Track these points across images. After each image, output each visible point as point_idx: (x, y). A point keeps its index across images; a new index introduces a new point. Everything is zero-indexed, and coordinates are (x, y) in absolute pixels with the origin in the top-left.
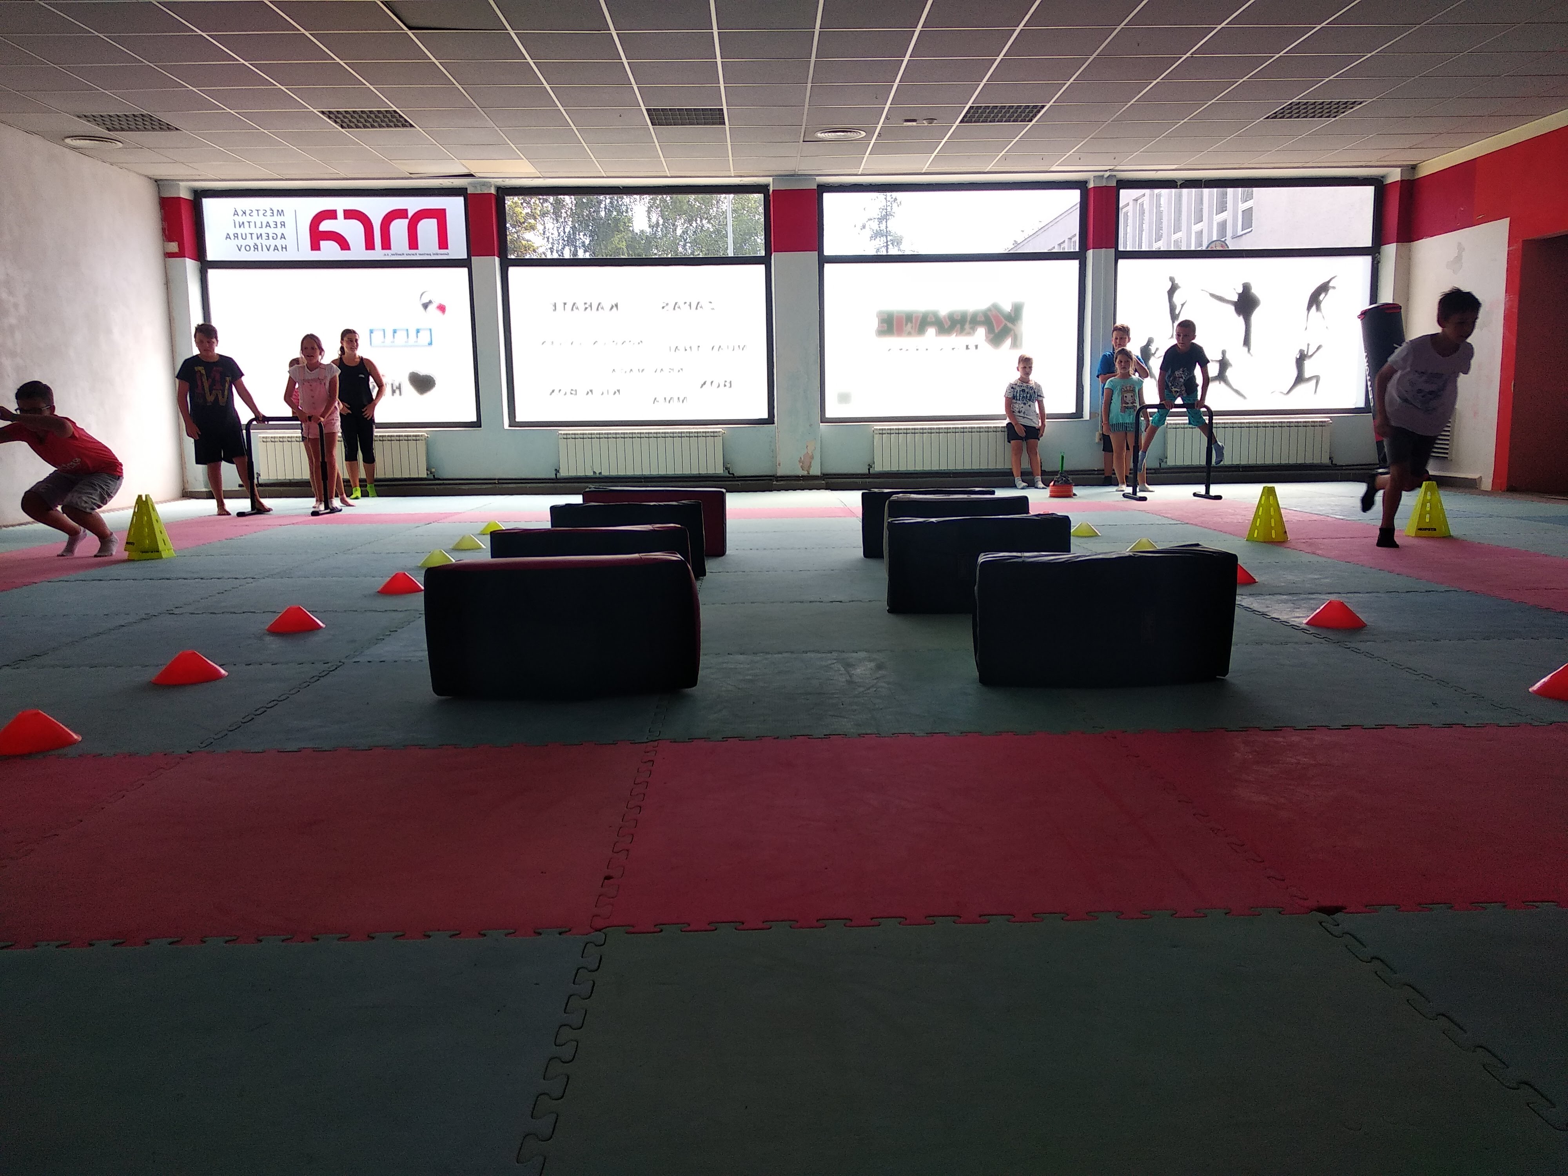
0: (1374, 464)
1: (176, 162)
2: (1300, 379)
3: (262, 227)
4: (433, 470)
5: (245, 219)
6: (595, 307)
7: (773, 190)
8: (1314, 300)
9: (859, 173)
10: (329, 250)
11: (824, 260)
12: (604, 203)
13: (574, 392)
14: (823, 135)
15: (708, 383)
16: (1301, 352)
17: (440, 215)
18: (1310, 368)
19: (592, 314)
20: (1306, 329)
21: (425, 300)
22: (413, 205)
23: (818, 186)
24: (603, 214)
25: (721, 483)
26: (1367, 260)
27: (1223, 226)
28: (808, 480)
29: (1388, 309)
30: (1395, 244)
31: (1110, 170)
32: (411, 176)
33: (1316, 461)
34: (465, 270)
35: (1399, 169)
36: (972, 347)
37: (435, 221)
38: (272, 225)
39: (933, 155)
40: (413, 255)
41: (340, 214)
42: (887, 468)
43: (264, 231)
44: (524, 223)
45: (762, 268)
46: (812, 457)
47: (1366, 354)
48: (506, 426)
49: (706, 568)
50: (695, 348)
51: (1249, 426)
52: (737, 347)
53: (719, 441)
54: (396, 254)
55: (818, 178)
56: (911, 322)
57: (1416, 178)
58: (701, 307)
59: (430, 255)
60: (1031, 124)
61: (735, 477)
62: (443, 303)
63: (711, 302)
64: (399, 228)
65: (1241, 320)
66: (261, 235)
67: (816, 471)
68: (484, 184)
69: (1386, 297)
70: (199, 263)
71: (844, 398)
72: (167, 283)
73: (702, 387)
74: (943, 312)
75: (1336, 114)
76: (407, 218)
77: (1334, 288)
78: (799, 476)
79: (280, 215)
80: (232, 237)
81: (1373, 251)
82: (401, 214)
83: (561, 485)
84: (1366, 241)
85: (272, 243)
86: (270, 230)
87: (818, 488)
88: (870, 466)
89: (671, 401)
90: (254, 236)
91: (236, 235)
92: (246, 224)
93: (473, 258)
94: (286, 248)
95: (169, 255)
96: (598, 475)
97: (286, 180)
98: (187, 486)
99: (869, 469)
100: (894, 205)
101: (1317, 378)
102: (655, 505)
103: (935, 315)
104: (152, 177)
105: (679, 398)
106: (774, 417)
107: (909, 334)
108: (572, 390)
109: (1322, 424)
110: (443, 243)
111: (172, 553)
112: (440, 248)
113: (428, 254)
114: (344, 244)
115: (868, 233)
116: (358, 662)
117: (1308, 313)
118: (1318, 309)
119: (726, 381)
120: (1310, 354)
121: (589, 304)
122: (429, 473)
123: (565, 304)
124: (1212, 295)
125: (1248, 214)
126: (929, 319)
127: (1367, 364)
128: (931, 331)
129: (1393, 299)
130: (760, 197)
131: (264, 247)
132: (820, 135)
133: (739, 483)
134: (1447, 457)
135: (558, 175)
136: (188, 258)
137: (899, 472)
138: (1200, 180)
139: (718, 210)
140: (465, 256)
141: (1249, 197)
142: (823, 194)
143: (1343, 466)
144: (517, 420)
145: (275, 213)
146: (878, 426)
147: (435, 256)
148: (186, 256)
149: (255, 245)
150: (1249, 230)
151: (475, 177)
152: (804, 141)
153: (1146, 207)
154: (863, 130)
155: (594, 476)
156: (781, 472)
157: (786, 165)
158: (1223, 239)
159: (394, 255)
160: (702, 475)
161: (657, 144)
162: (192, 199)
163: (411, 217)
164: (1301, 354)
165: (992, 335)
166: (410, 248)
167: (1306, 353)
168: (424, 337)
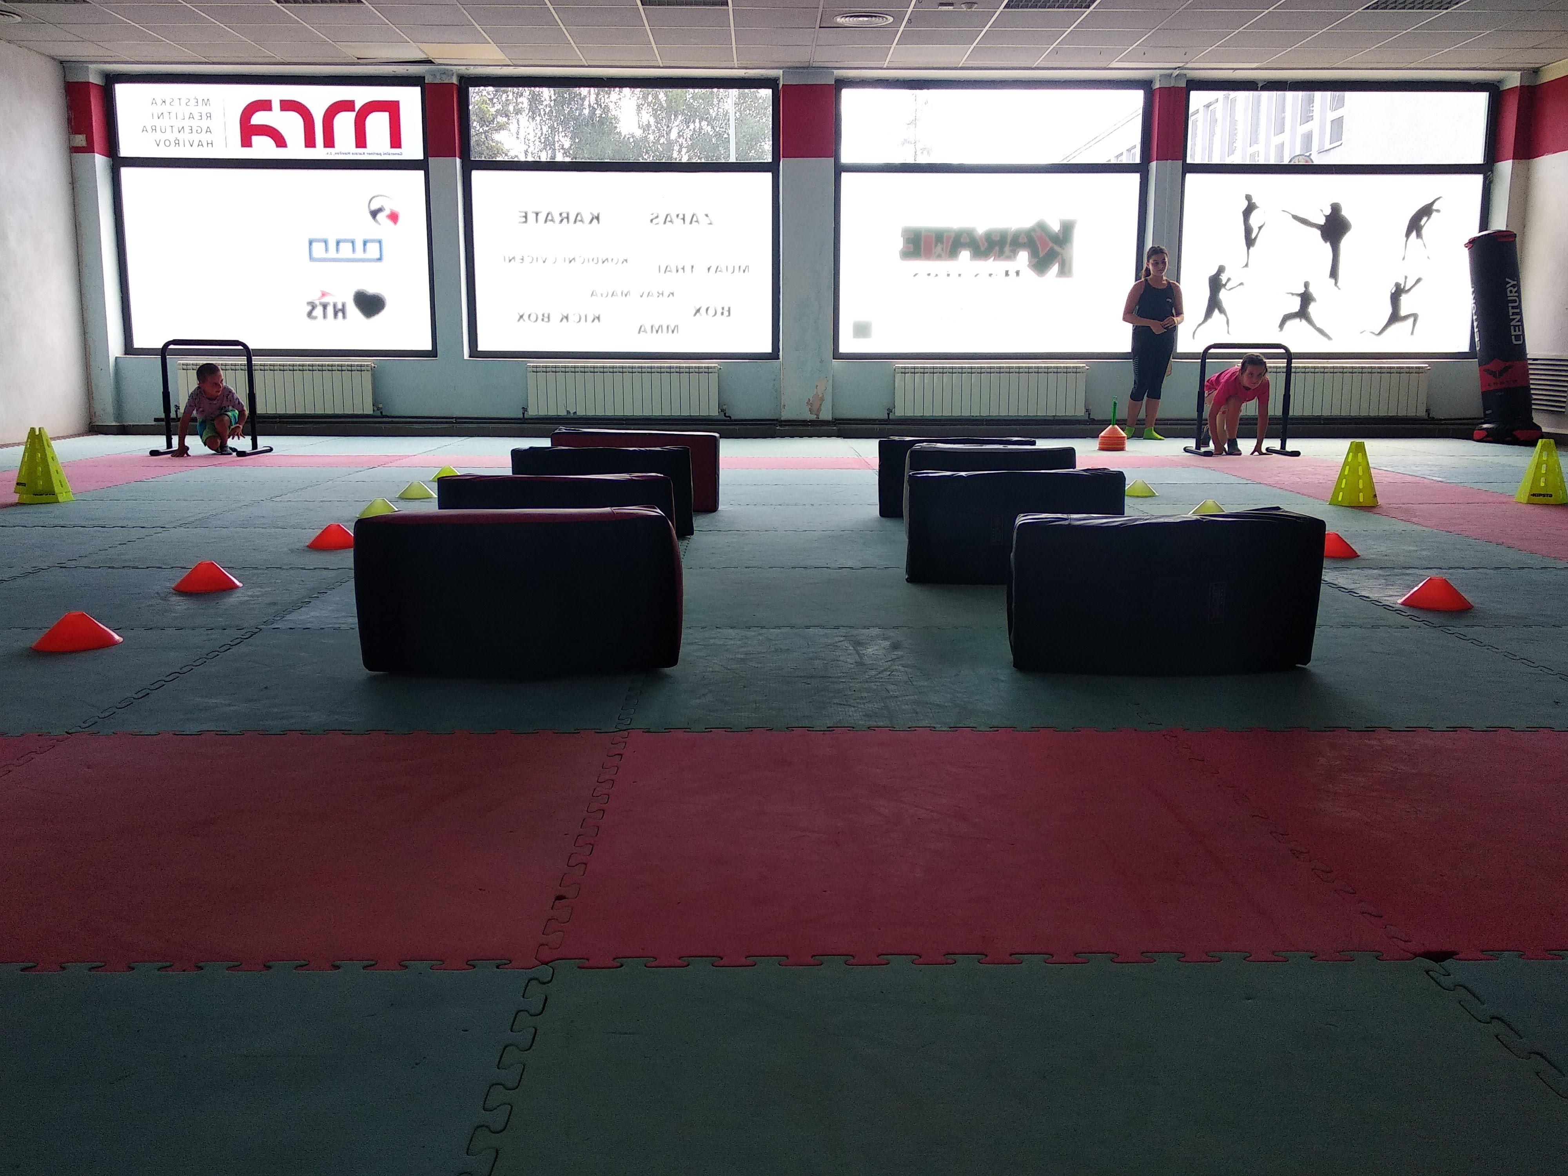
0: (1478, 419)
1: (84, 41)
2: (1395, 317)
3: (184, 119)
4: (380, 406)
5: (165, 109)
6: (572, 219)
7: (783, 85)
8: (1415, 225)
9: (885, 66)
10: (263, 147)
11: (840, 169)
12: (587, 99)
13: (546, 318)
14: (843, 19)
15: (703, 311)
16: (1397, 285)
17: (392, 108)
19: (568, 228)
20: (1404, 259)
21: (374, 207)
22: (362, 95)
23: (835, 80)
24: (586, 112)
25: (715, 427)
26: (1478, 179)
27: (1308, 138)
28: (817, 425)
29: (1506, 236)
30: (1511, 161)
31: (1179, 67)
32: (359, 61)
33: (1411, 413)
34: (421, 173)
35: (1519, 73)
36: (1012, 273)
37: (386, 115)
38: (197, 116)
39: (972, 47)
40: (361, 154)
41: (276, 105)
42: (909, 413)
43: (187, 123)
44: (493, 121)
45: (768, 176)
46: (822, 399)
47: (1473, 289)
48: (466, 356)
49: (694, 526)
50: (688, 269)
51: (1334, 371)
52: (737, 269)
53: (714, 377)
54: (340, 154)
55: (836, 72)
56: (942, 243)
57: (1541, 83)
58: (697, 221)
59: (380, 154)
60: (1088, 11)
61: (731, 421)
63: (707, 216)
64: (344, 123)
65: (1327, 247)
66: (183, 127)
67: (826, 414)
68: (444, 73)
69: (1499, 223)
70: (111, 159)
71: (862, 330)
72: (73, 183)
73: (695, 314)
74: (980, 231)
75: (1448, 6)
76: (354, 110)
77: (1438, 211)
78: (806, 421)
79: (206, 105)
80: (150, 130)
81: (1486, 169)
82: (347, 105)
83: (530, 426)
84: (1478, 158)
85: (196, 137)
86: (195, 123)
87: (829, 435)
88: (890, 411)
89: (660, 331)
90: (176, 130)
91: (154, 128)
92: (166, 115)
93: (430, 158)
94: (212, 144)
95: (75, 150)
96: (572, 415)
97: (214, 63)
98: (95, 419)
99: (888, 414)
101: (1415, 316)
103: (970, 234)
104: (55, 57)
105: (668, 327)
106: (779, 352)
107: (939, 257)
108: (544, 315)
109: (1419, 371)
110: (396, 141)
111: (71, 497)
112: (392, 147)
113: (378, 154)
114: (280, 141)
116: (279, 628)
117: (1407, 241)
118: (1419, 235)
120: (1407, 288)
121: (564, 215)
122: (375, 409)
123: (537, 214)
124: (1295, 217)
125: (1338, 124)
126: (962, 240)
127: (1474, 301)
128: (965, 255)
129: (1507, 226)
130: (769, 92)
131: (187, 142)
132: (840, 20)
133: (737, 427)
134: (1564, 412)
135: (531, 63)
136: (97, 153)
137: (923, 418)
138: (1285, 82)
139: (719, 110)
140: (421, 157)
141: (1341, 104)
142: (841, 89)
143: (1441, 420)
144: (479, 349)
145: (200, 102)
146: (900, 364)
147: (385, 156)
148: (95, 151)
149: (176, 139)
150: (1339, 143)
151: (434, 63)
152: (821, 26)
153: (1219, 115)
154: (890, 15)
155: (567, 417)
156: (786, 415)
157: (799, 56)
158: (1308, 154)
159: (338, 154)
160: (693, 418)
161: (648, 28)
162: (104, 85)
163: (359, 110)
164: (1397, 288)
165: (1036, 260)
166: (357, 146)
167: (1402, 287)
168: (373, 250)
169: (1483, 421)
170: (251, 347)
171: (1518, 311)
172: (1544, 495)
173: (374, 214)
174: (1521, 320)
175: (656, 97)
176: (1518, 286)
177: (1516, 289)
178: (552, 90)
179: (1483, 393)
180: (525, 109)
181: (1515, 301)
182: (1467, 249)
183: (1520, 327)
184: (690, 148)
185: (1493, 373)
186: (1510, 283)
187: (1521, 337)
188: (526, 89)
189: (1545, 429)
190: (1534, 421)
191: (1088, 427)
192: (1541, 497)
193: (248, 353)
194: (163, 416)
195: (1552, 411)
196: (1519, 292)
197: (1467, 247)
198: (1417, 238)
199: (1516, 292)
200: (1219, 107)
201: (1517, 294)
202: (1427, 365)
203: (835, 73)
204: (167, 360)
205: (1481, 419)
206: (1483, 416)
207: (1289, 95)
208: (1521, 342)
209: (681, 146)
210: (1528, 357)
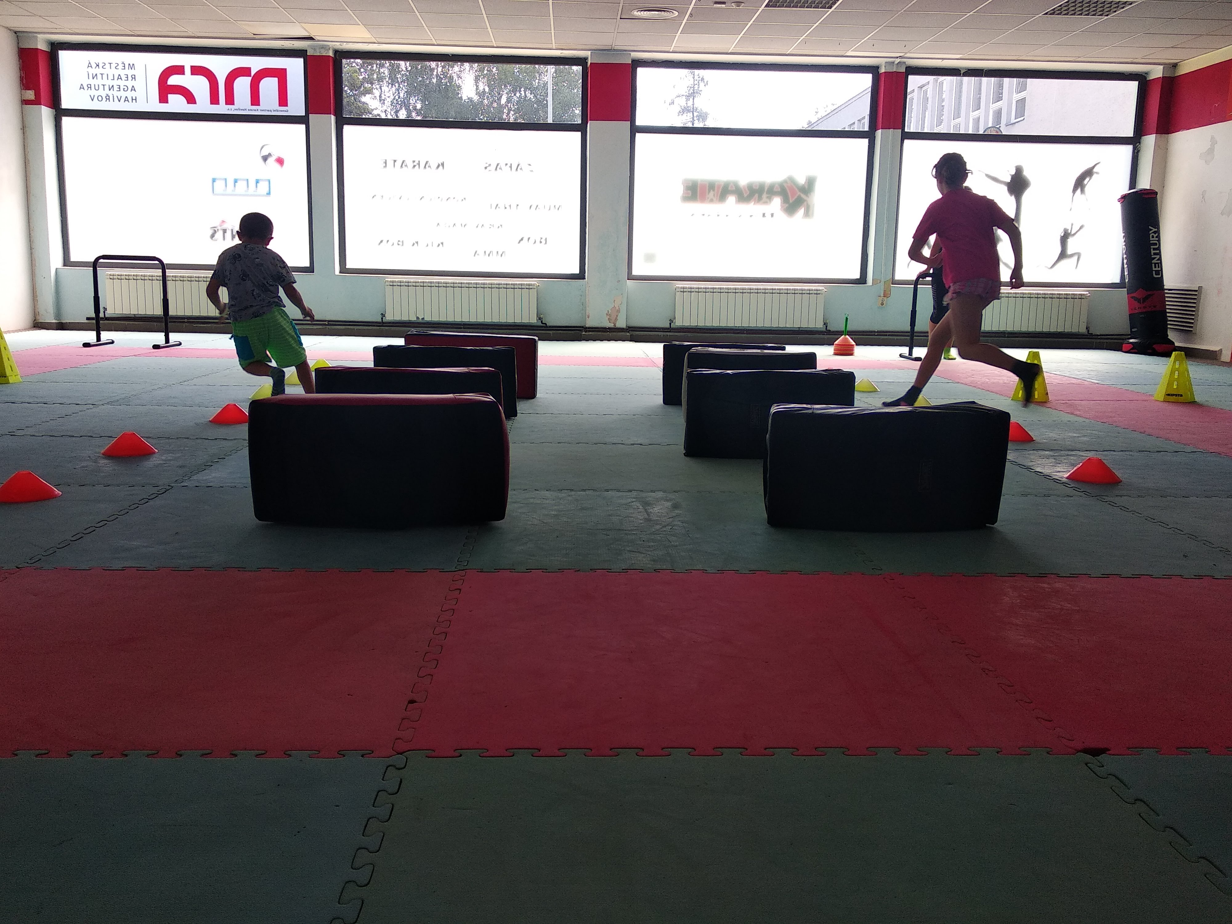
1: (35, 15)
2: (1063, 255)
3: (114, 79)
5: (99, 71)
6: (422, 165)
7: (591, 63)
8: (1079, 184)
9: (671, 51)
10: (176, 103)
11: (635, 130)
12: (436, 71)
13: (401, 243)
14: (639, 13)
15: (525, 239)
17: (281, 75)
18: (1072, 245)
19: (419, 172)
20: (1071, 210)
21: (265, 152)
22: (256, 63)
23: (633, 61)
24: (434, 81)
25: (534, 331)
26: (1128, 149)
27: (998, 114)
28: (614, 332)
29: (1148, 194)
30: (1155, 135)
31: (900, 57)
32: (255, 36)
33: (1075, 330)
34: (303, 127)
35: (1162, 67)
36: (768, 215)
37: (276, 80)
38: (124, 77)
39: (740, 36)
40: (255, 110)
41: (188, 70)
42: (686, 324)
43: (116, 83)
44: (360, 87)
45: (578, 134)
46: (618, 311)
47: (1124, 234)
48: (337, 272)
49: (517, 409)
50: (514, 206)
52: (552, 207)
53: (533, 293)
54: (239, 109)
56: (714, 190)
57: (1178, 75)
58: (521, 169)
59: (271, 111)
60: (831, 10)
61: (546, 326)
62: (282, 156)
63: (530, 165)
64: (242, 85)
66: (113, 86)
67: (621, 323)
68: (323, 47)
69: (1144, 183)
70: (54, 110)
71: (650, 258)
72: (24, 128)
73: (519, 242)
74: (743, 182)
75: (1108, 13)
76: (249, 75)
77: (1097, 173)
78: (605, 328)
79: (131, 69)
80: (86, 88)
81: (1134, 141)
82: (244, 72)
83: (386, 328)
84: (1129, 132)
85: (123, 94)
86: (122, 83)
87: (623, 340)
88: (671, 321)
89: (491, 255)
90: (107, 88)
91: (89, 86)
92: (99, 76)
93: (310, 115)
94: (136, 100)
95: (26, 102)
96: (420, 320)
97: (139, 36)
98: (38, 318)
99: (670, 324)
100: (702, 84)
101: (1079, 255)
102: (471, 349)
103: (736, 184)
104: (10, 27)
105: (497, 252)
106: (585, 273)
107: (712, 201)
108: (399, 241)
109: (1081, 297)
110: (283, 100)
111: (19, 379)
112: (280, 105)
113: (268, 111)
114: (190, 99)
115: (676, 108)
116: (187, 486)
117: (1073, 196)
118: (1082, 191)
119: (541, 238)
120: (1073, 233)
121: (417, 162)
123: (395, 161)
124: (987, 175)
125: (1022, 103)
126: (729, 189)
127: (1125, 244)
128: (731, 199)
129: (1150, 186)
130: (580, 68)
131: (115, 98)
132: (636, 13)
133: (551, 332)
134: (1192, 331)
135: (392, 41)
136: (44, 105)
137: (698, 327)
138: (982, 70)
139: (540, 81)
140: (303, 113)
141: (1023, 88)
142: (636, 68)
143: (1098, 335)
144: (347, 267)
145: (127, 66)
146: (680, 284)
147: (275, 112)
148: (42, 103)
149: (107, 95)
150: (1022, 118)
151: (314, 39)
152: (621, 17)
153: (929, 94)
154: (676, 11)
155: (416, 322)
156: (590, 323)
157: (604, 40)
158: (998, 126)
159: (237, 110)
160: (516, 324)
161: (485, 16)
162: (50, 51)
163: (254, 76)
164: (1065, 232)
165: (787, 205)
166: (252, 104)
167: (1069, 232)
168: (263, 187)
169: (1130, 336)
170: (165, 262)
171: (1158, 251)
172: (1176, 394)
173: (265, 158)
174: (1160, 259)
175: (490, 71)
176: (1158, 232)
177: (1157, 234)
178: (408, 63)
179: (1130, 315)
180: (386, 77)
181: (1156, 244)
182: (1120, 203)
183: (1160, 264)
184: (517, 111)
185: (1139, 301)
186: (1152, 230)
187: (1160, 272)
188: (387, 62)
189: (1177, 344)
190: (1169, 337)
191: (826, 337)
192: (1174, 397)
193: (163, 267)
194: (94, 315)
195: (1183, 330)
196: (1158, 237)
197: (1119, 201)
198: (1081, 194)
199: (1156, 237)
200: (930, 89)
201: (1157, 239)
202: (1088, 293)
203: (631, 54)
204: (98, 270)
205: (1129, 335)
206: (1130, 333)
207: (985, 80)
208: (1160, 276)
209: (509, 110)
210: (1165, 287)
